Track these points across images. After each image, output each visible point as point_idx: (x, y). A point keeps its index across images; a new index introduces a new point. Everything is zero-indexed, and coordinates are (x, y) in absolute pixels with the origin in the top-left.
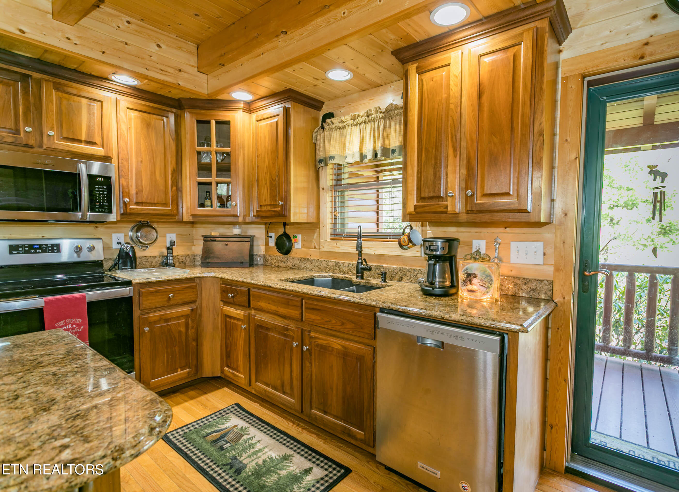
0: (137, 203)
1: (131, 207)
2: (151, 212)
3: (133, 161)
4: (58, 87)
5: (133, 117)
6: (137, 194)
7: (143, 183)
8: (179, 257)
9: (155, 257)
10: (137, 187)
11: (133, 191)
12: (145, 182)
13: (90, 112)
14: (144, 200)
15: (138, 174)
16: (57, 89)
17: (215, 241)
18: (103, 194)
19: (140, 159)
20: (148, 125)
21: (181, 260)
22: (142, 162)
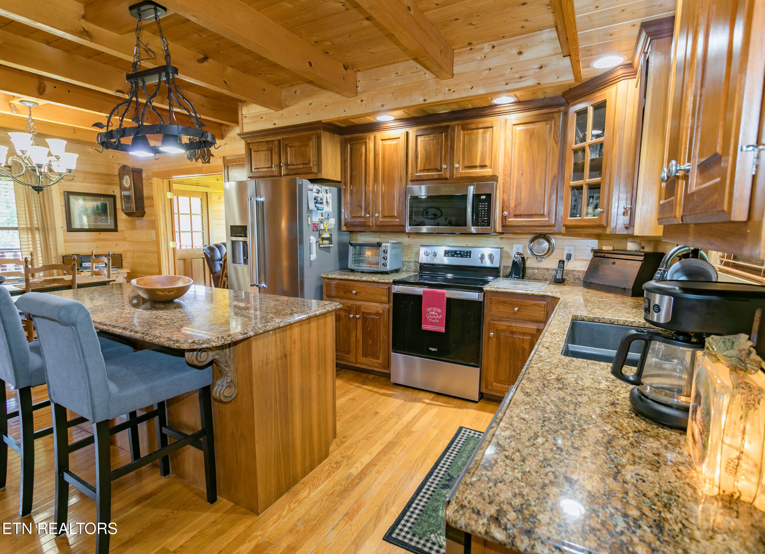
0: (516, 216)
1: (510, 219)
2: (527, 224)
3: (515, 175)
4: (465, 128)
5: (518, 132)
6: (516, 206)
7: (522, 195)
8: (574, 273)
9: (548, 270)
10: (516, 200)
11: (512, 205)
12: (524, 195)
13: (484, 140)
14: (522, 213)
15: (519, 186)
16: (463, 129)
17: (604, 257)
18: (485, 210)
19: (521, 172)
20: (531, 135)
21: (577, 277)
22: (522, 174)
